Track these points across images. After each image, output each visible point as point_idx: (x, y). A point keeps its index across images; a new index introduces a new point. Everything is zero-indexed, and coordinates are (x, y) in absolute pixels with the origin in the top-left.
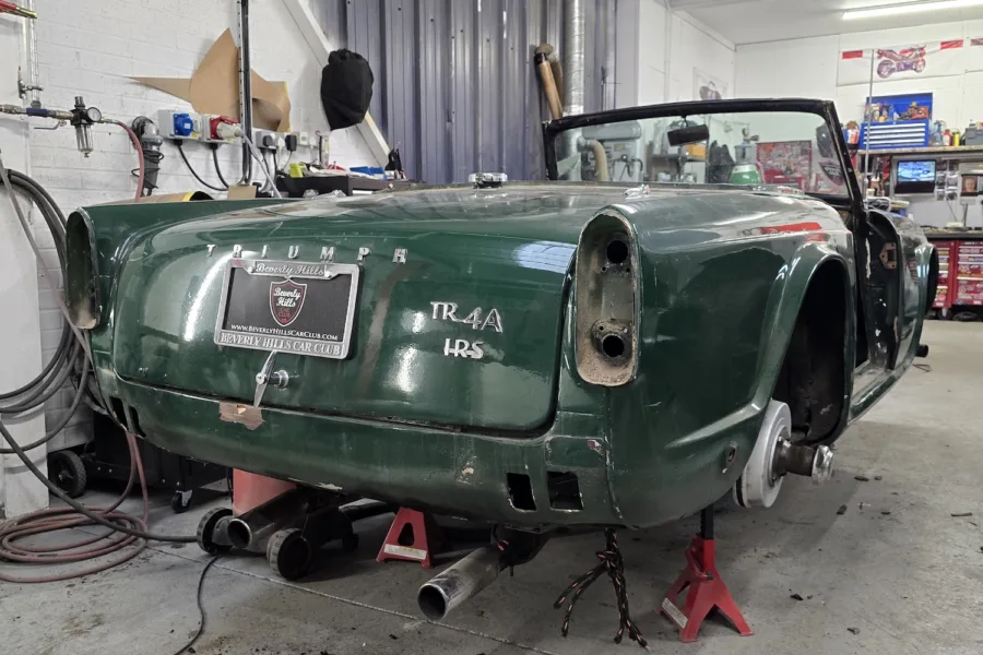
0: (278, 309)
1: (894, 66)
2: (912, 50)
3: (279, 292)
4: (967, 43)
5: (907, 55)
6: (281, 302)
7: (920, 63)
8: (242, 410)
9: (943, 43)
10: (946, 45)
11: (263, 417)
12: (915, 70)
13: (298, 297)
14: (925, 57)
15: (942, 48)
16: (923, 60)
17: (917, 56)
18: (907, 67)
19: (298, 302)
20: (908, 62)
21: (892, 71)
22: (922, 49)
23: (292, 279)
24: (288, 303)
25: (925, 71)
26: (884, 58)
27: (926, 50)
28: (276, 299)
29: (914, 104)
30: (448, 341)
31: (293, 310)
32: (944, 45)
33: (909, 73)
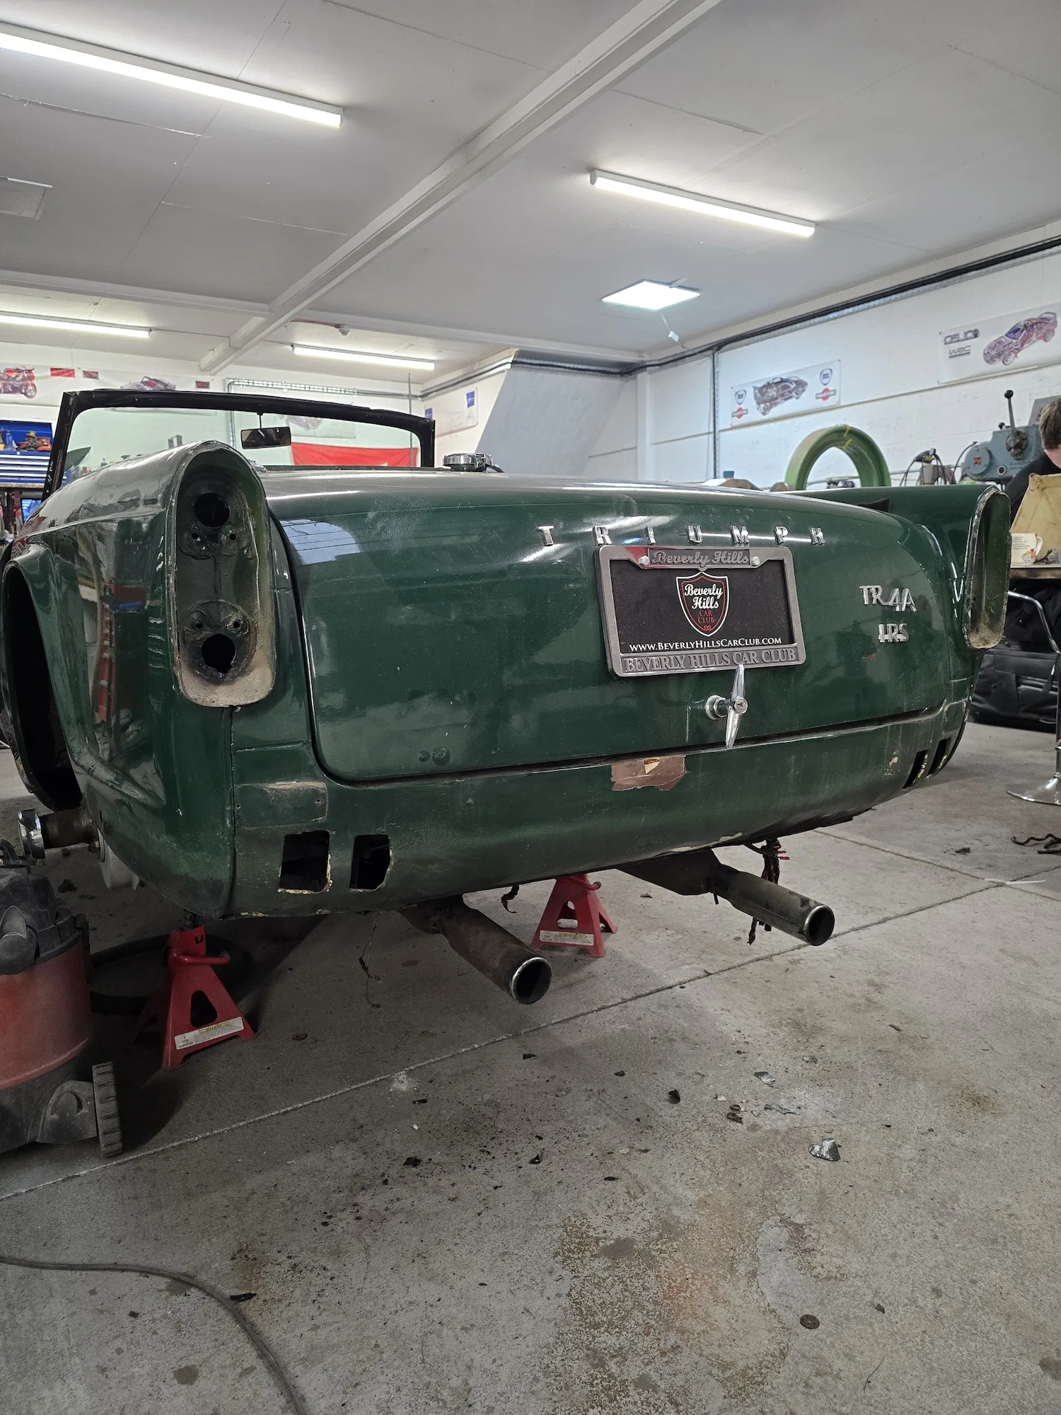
0: (696, 613)
2: (18, 370)
3: (691, 590)
4: (79, 374)
5: (13, 375)
6: (697, 603)
7: (30, 388)
8: (650, 767)
9: (52, 369)
10: (56, 372)
11: (687, 767)
12: (25, 394)
13: (719, 594)
14: (35, 382)
15: (52, 375)
16: (33, 385)
17: (24, 379)
18: (15, 390)
19: (721, 601)
20: (16, 384)
22: (30, 371)
23: (708, 571)
24: (709, 604)
25: (38, 397)
27: (35, 373)
28: (689, 600)
29: (32, 433)
30: (881, 627)
31: (717, 613)
32: (55, 372)
33: (19, 397)
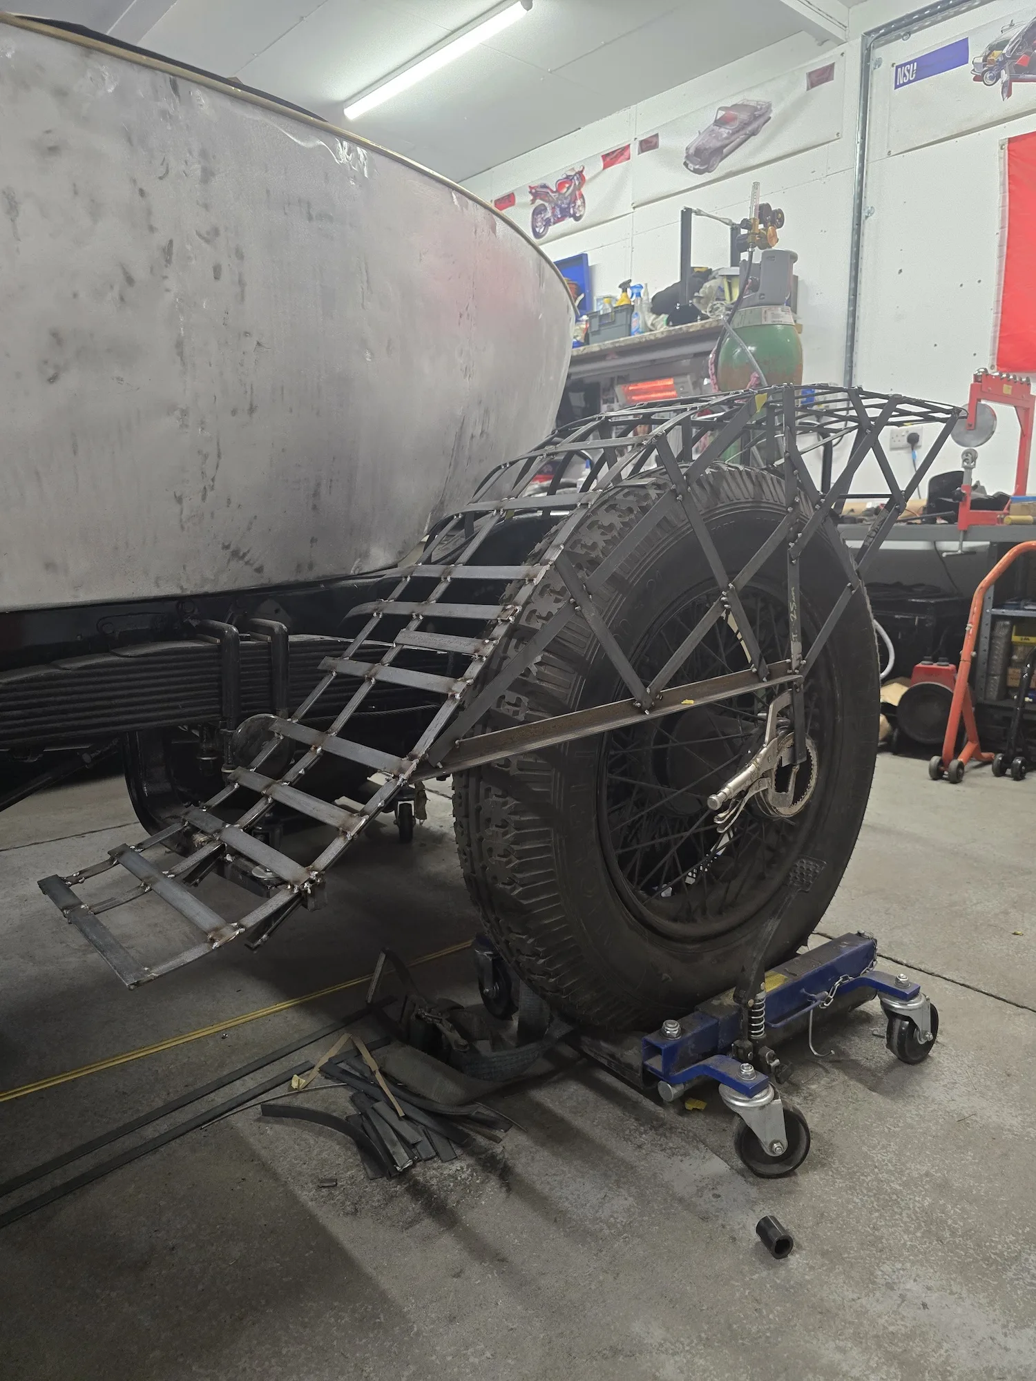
1: (549, 214)
2: (570, 178)
4: (634, 149)
5: (563, 190)
7: (579, 202)
9: (604, 157)
10: (611, 158)
12: (574, 216)
14: (583, 190)
15: (605, 167)
16: (582, 196)
17: (574, 190)
18: (565, 214)
20: (566, 203)
21: (548, 223)
22: (580, 173)
25: (584, 216)
26: (539, 202)
27: (587, 177)
32: (608, 159)
33: (569, 223)
